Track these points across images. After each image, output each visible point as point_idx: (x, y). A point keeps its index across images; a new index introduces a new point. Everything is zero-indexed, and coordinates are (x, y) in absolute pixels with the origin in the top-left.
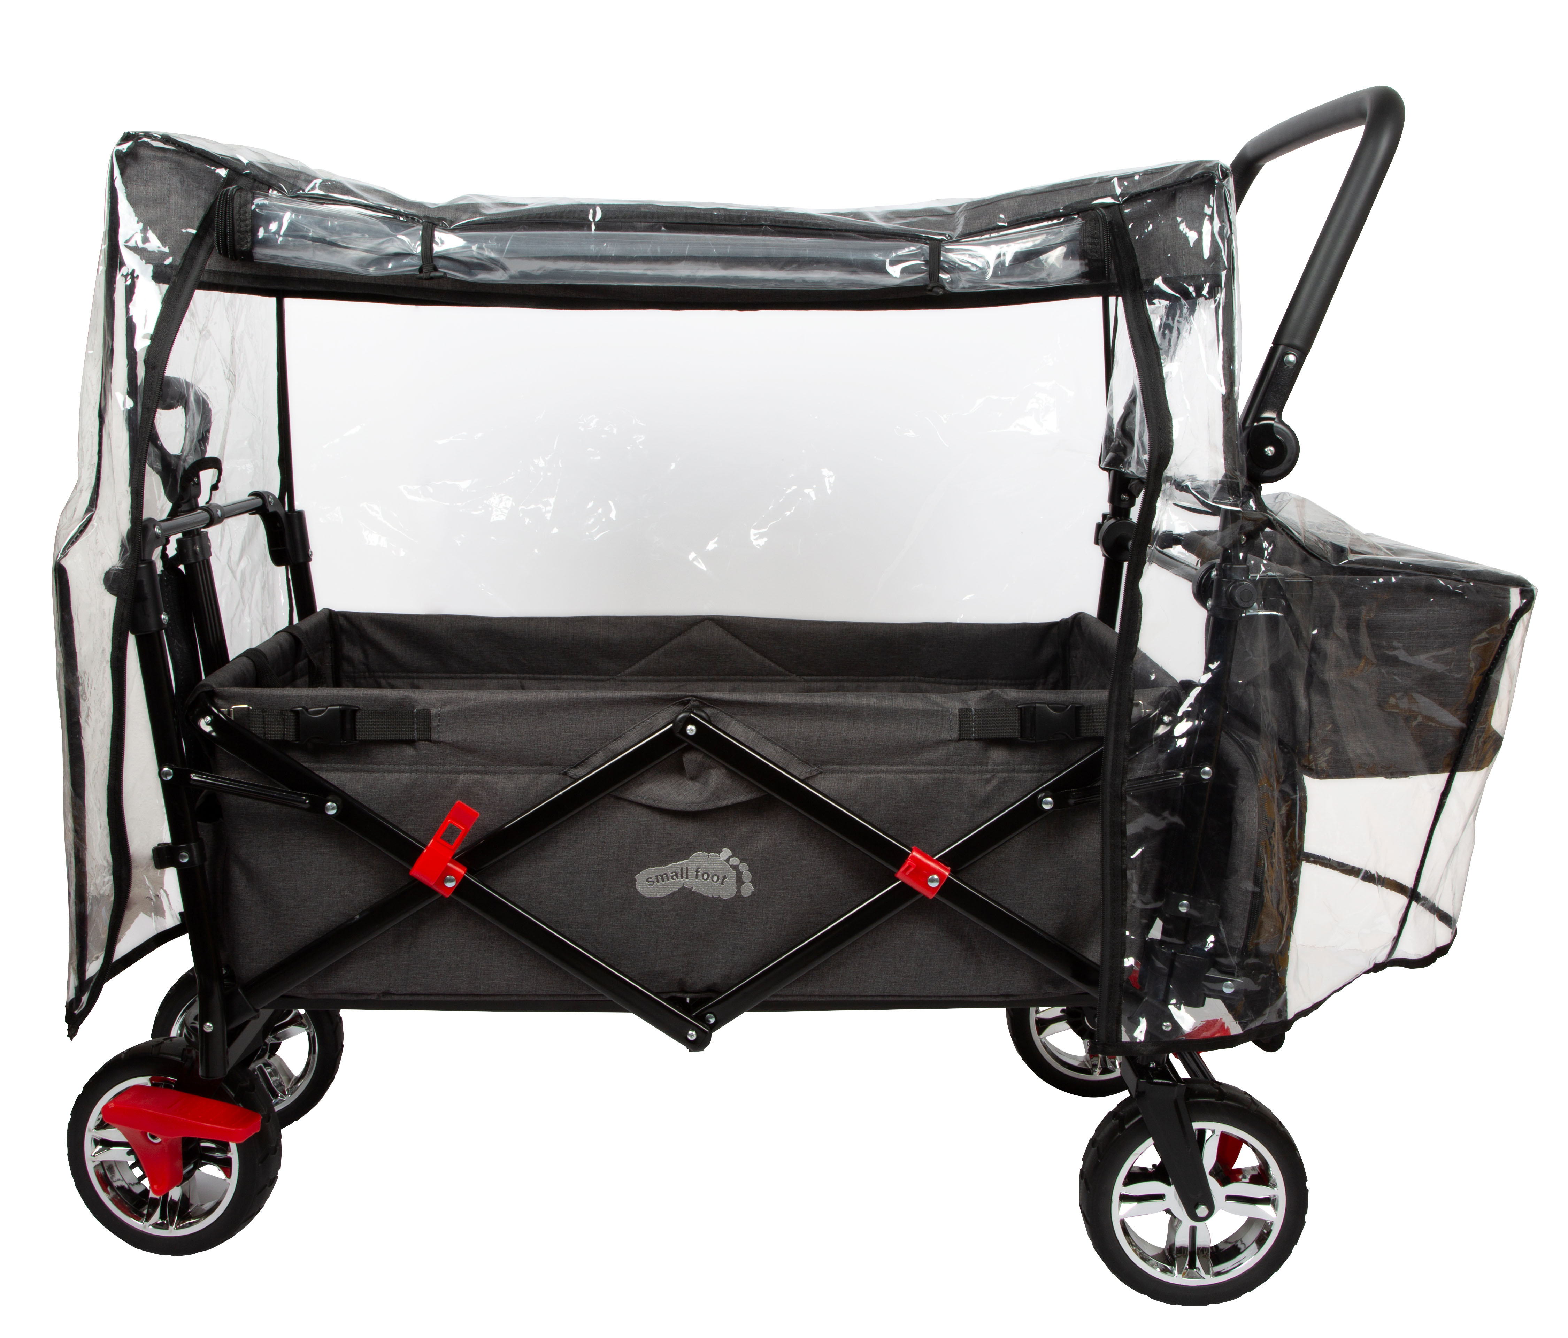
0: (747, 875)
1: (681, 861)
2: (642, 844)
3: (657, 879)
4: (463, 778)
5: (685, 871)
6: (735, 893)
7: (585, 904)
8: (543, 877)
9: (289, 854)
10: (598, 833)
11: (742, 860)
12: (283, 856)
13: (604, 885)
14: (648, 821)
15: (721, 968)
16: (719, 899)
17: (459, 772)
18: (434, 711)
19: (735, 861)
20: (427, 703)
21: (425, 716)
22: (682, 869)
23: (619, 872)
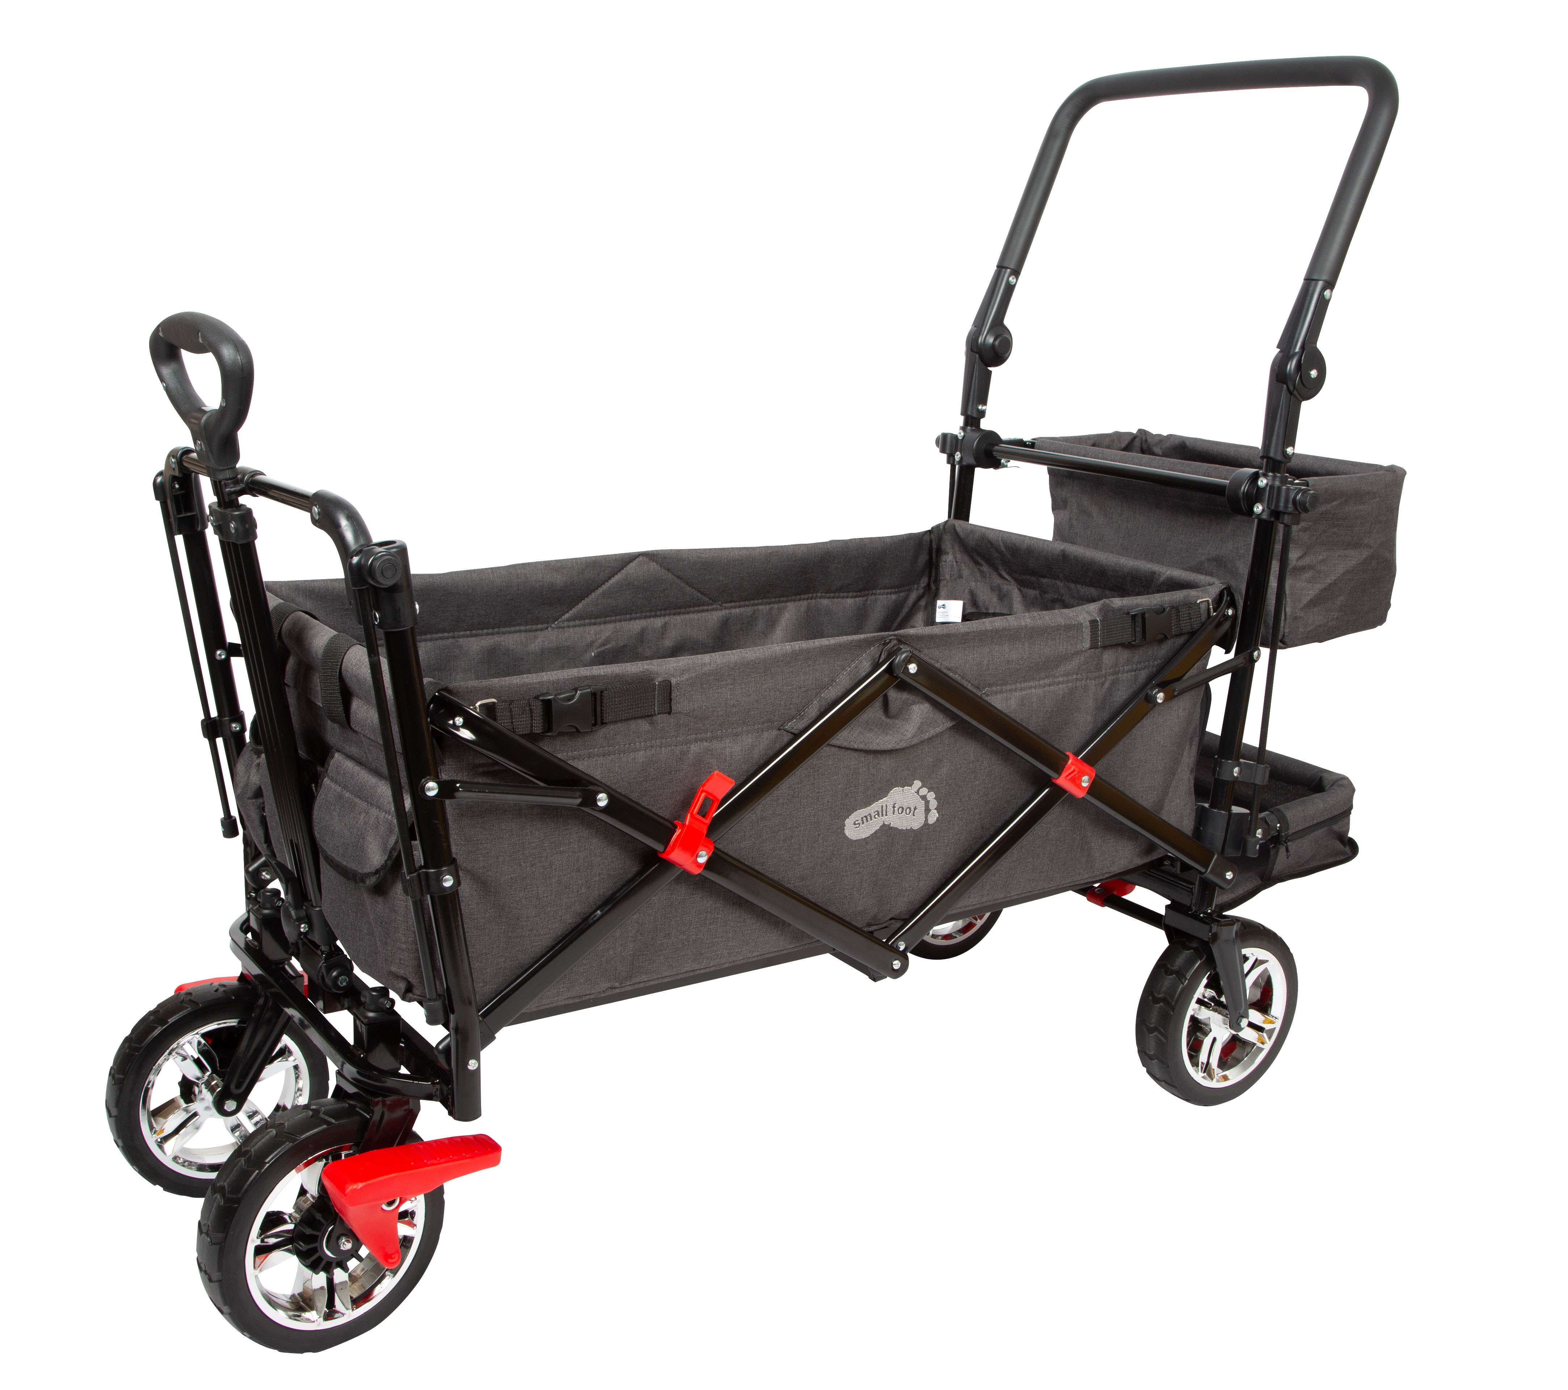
0: (933, 804)
1: (882, 799)
2: (851, 789)
3: (862, 820)
4: (694, 748)
5: (884, 809)
6: (923, 822)
7: (803, 857)
8: (764, 837)
9: (531, 859)
10: (813, 784)
11: (930, 789)
12: (524, 862)
13: (819, 835)
14: (856, 764)
15: (908, 896)
16: (911, 830)
17: (688, 742)
18: (674, 681)
19: (924, 791)
20: (667, 674)
21: (667, 688)
22: (882, 806)
23: (832, 820)
